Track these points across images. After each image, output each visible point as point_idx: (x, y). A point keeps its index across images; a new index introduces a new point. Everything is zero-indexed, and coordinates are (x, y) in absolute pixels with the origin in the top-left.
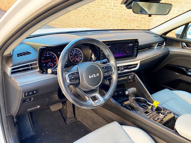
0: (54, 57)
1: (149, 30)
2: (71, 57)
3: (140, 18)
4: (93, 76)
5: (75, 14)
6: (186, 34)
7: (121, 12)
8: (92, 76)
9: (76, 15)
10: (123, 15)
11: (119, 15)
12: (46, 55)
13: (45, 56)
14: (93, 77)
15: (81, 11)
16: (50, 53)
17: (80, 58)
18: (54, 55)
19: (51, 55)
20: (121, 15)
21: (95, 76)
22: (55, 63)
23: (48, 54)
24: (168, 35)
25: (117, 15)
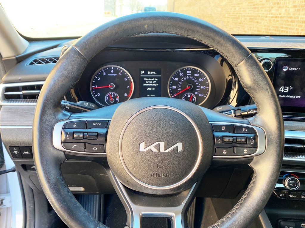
0: (126, 79)
2: (174, 87)
4: (158, 147)
8: (152, 148)
12: (108, 71)
13: (105, 74)
14: (154, 150)
16: (119, 70)
17: (200, 95)
18: (127, 76)
19: (120, 74)
21: (162, 150)
22: (126, 95)
23: (112, 71)
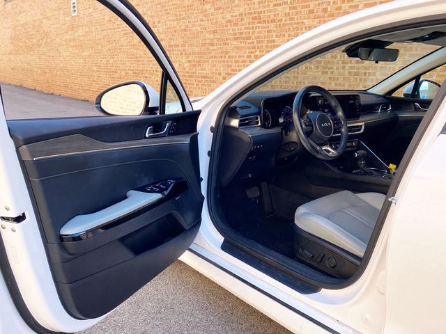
1: (365, 90)
3: (333, 85)
5: (203, 85)
6: (418, 93)
7: (297, 77)
9: (204, 88)
10: (301, 83)
11: (293, 83)
15: (214, 79)
20: (297, 83)
24: (393, 95)
25: (289, 82)
